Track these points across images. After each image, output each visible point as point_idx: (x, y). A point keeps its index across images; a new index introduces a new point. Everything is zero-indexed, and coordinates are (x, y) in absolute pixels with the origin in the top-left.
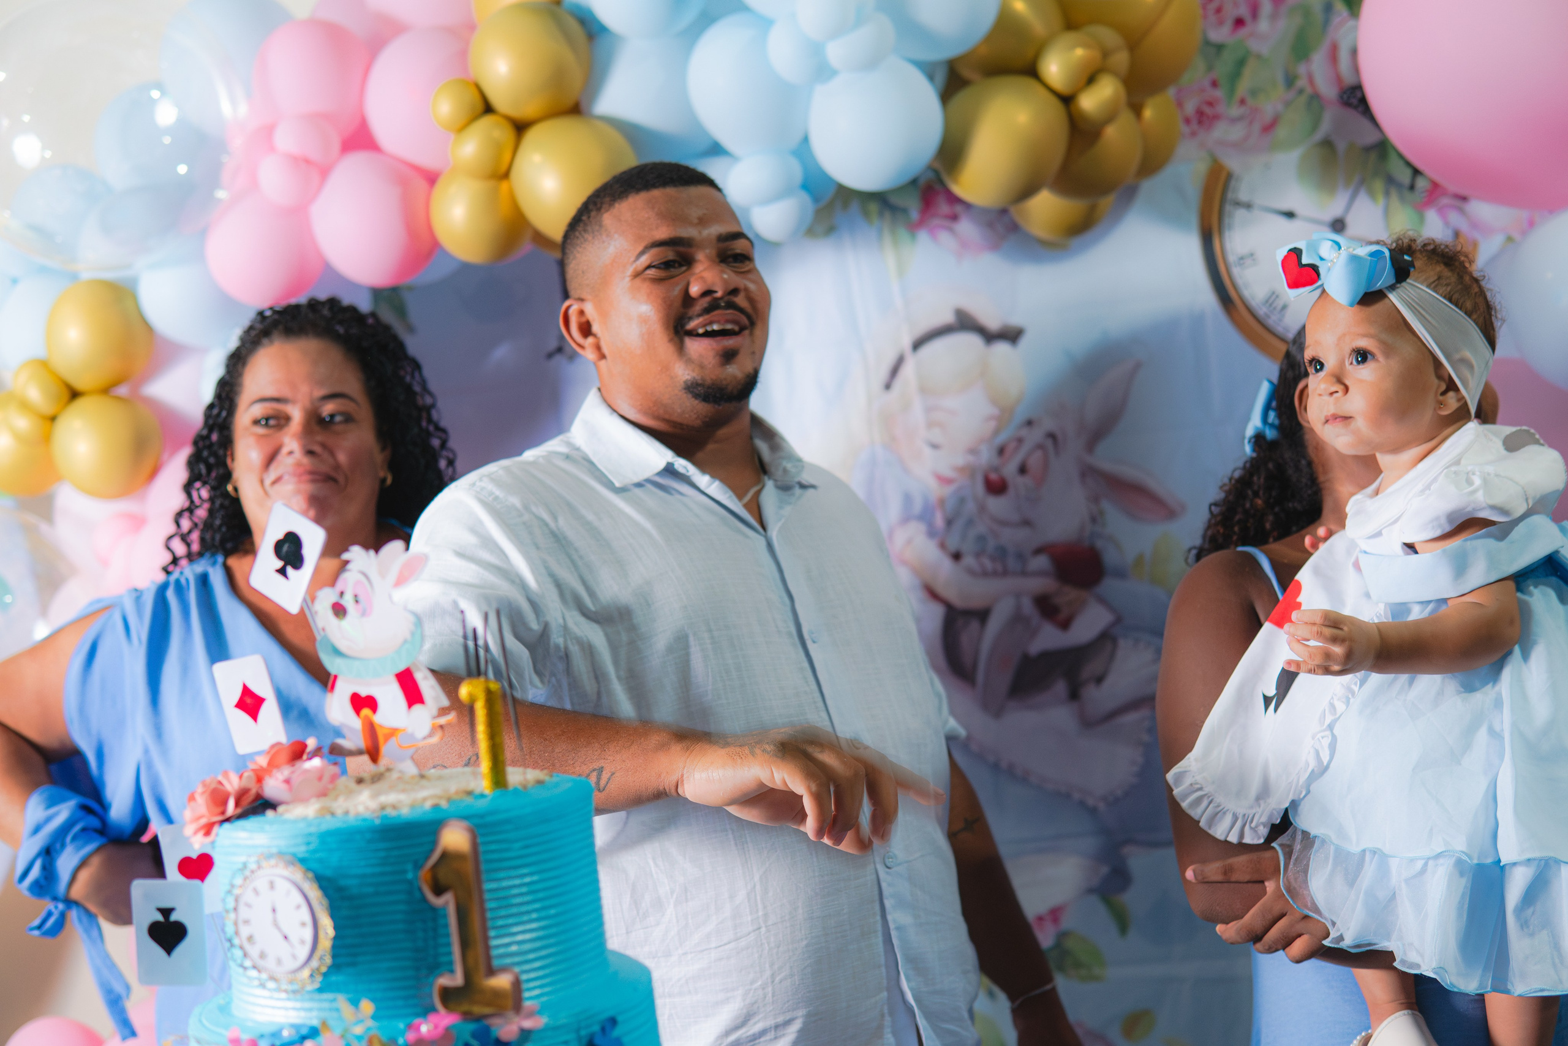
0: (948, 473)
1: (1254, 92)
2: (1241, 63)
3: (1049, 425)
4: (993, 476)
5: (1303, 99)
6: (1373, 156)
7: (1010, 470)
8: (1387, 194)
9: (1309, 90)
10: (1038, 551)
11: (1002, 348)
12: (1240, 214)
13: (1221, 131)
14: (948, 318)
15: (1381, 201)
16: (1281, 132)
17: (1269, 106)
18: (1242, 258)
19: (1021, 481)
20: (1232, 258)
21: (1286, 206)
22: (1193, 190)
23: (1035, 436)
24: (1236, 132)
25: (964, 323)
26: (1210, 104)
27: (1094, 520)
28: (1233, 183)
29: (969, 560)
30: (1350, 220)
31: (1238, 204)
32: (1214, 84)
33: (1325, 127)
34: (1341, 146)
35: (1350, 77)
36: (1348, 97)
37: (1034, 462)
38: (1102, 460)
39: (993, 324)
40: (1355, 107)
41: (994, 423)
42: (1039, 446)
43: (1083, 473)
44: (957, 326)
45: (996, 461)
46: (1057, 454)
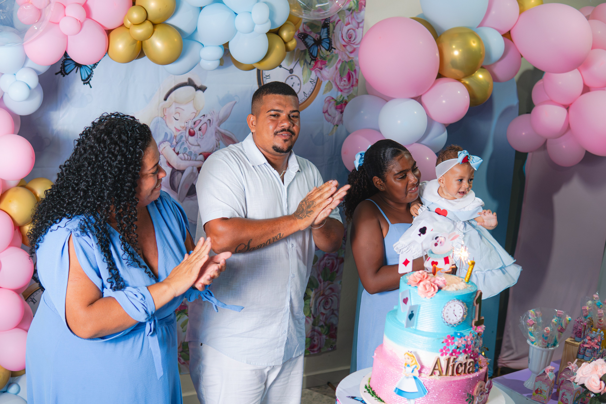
0: (180, 129)
3: (209, 117)
4: (192, 130)
6: (303, 53)
7: (196, 129)
8: (304, 64)
10: (200, 154)
11: (200, 92)
14: (186, 81)
15: (303, 66)
18: (267, 76)
19: (198, 132)
20: (264, 76)
23: (205, 120)
25: (190, 83)
27: (217, 146)
29: (181, 155)
30: (294, 70)
34: (296, 49)
35: (301, 30)
36: (300, 35)
37: (203, 127)
38: (222, 129)
39: (198, 85)
40: (301, 39)
41: (194, 114)
42: (205, 123)
43: (216, 132)
44: (188, 84)
45: (193, 126)
46: (210, 126)
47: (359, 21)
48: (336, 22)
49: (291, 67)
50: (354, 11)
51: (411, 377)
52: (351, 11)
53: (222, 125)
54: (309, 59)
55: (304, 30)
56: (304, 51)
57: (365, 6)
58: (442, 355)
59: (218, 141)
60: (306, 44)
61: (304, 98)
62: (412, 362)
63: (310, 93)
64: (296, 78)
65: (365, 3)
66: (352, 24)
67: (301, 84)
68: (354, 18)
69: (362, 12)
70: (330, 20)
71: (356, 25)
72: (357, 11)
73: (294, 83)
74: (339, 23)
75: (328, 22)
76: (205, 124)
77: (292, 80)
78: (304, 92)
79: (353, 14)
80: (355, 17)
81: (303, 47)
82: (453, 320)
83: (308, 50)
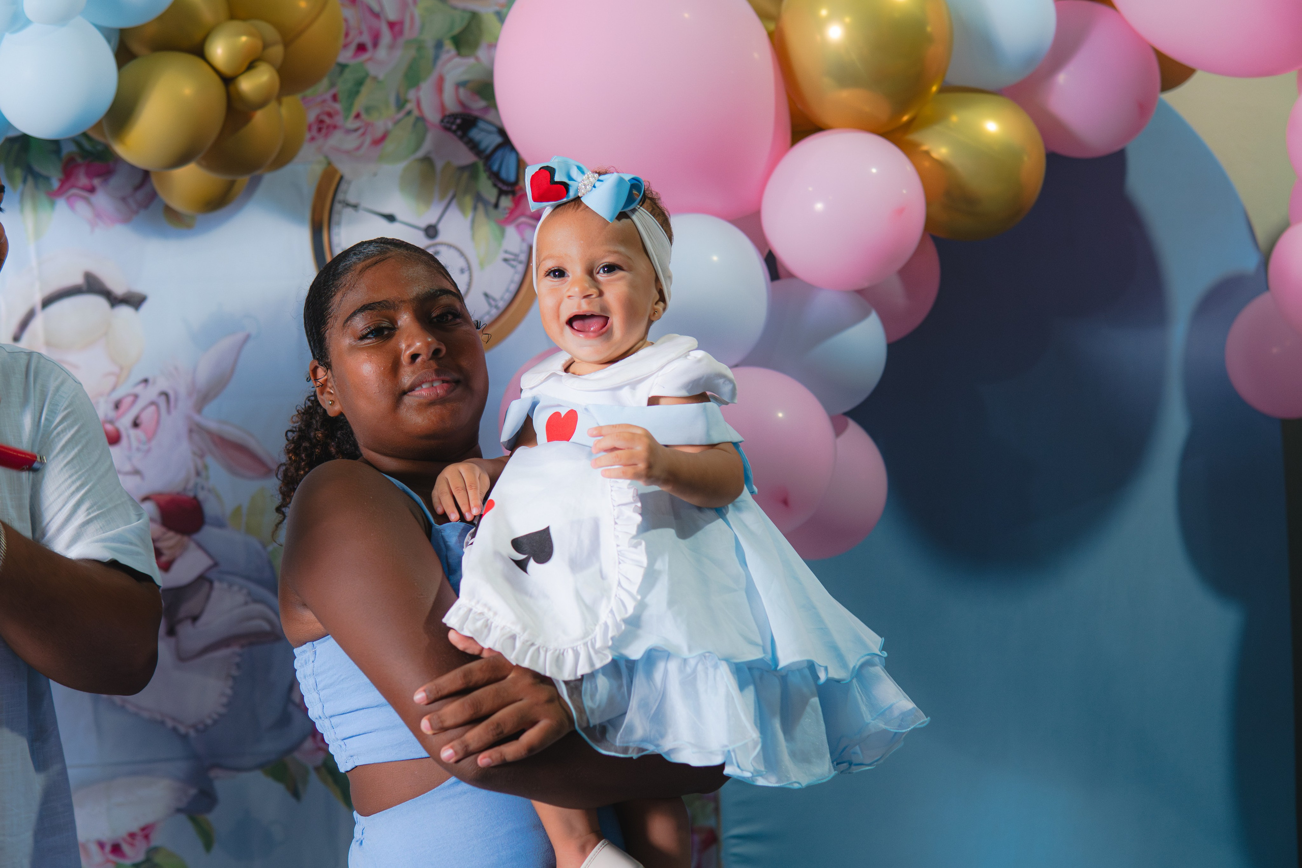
1: (368, 110)
2: (360, 83)
3: (162, 384)
4: (109, 427)
5: (411, 119)
6: (466, 175)
7: (124, 423)
8: (475, 208)
9: (416, 113)
10: (146, 499)
11: (125, 311)
12: (348, 211)
13: (336, 139)
14: (78, 280)
15: (470, 215)
16: (389, 146)
17: (381, 122)
19: (133, 433)
21: (387, 210)
22: (309, 190)
23: (150, 393)
24: (350, 142)
25: (93, 286)
26: (330, 115)
27: (199, 474)
28: (343, 186)
30: (441, 227)
31: (348, 205)
32: (335, 98)
33: (427, 146)
34: (439, 164)
35: (452, 106)
36: (448, 122)
37: (147, 417)
38: (210, 419)
39: (119, 289)
40: (454, 132)
41: (112, 380)
42: (153, 403)
43: (191, 431)
44: (85, 288)
45: (112, 414)
46: (169, 411)
49: (429, 216)
53: (210, 409)
54: (490, 193)
55: (462, 104)
56: (472, 170)
59: (202, 456)
60: (474, 146)
61: (488, 313)
63: (508, 296)
67: (469, 268)
76: (152, 409)
78: (486, 295)
81: (466, 157)
83: (485, 164)
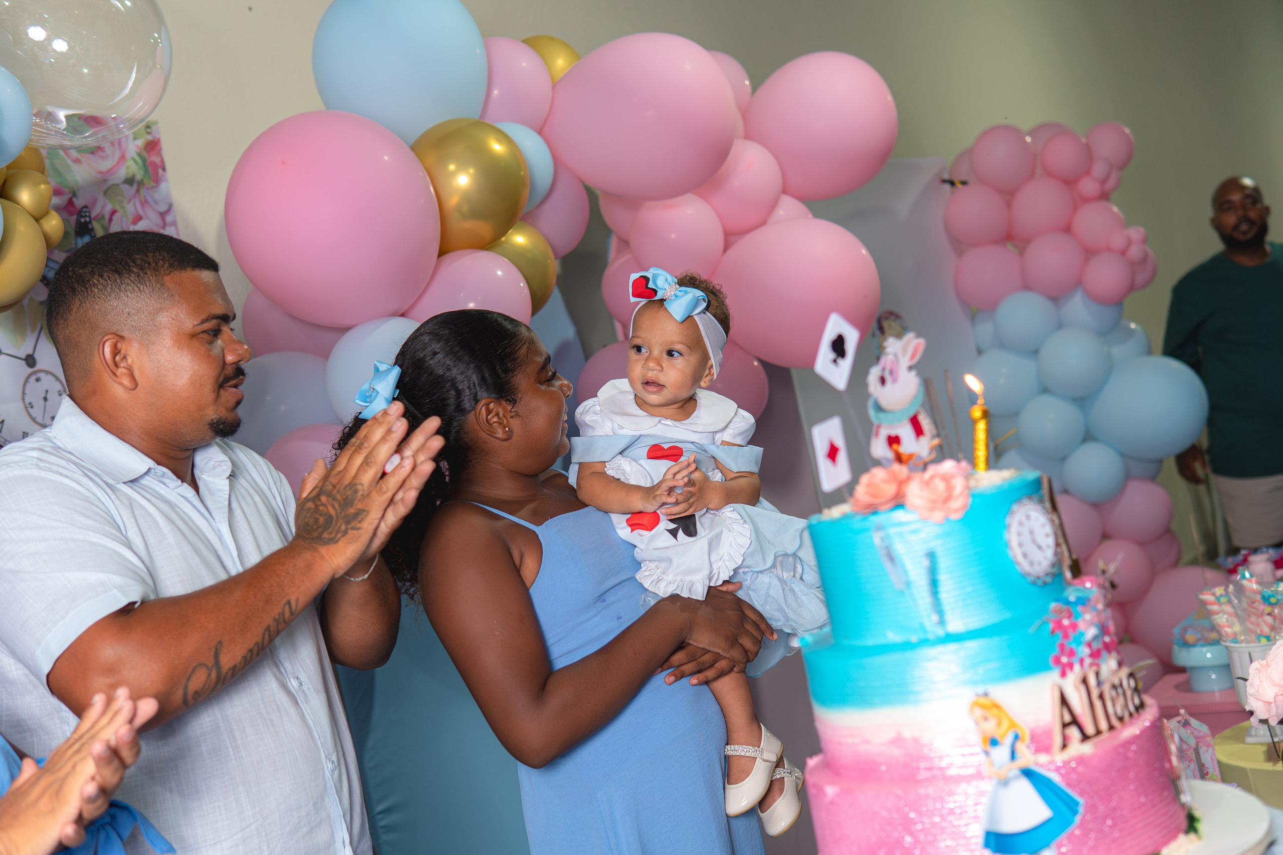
47: (163, 208)
48: (107, 216)
49: (26, 349)
50: (141, 184)
51: (1016, 777)
52: (135, 186)
57: (164, 170)
58: (1063, 674)
62: (999, 724)
64: (49, 377)
65: (162, 161)
66: (147, 217)
68: (146, 202)
69: (163, 186)
70: (89, 212)
71: (158, 220)
72: (149, 183)
73: (47, 391)
74: (116, 217)
75: (88, 219)
77: (39, 383)
79: (143, 192)
80: (150, 200)
82: (1039, 564)
